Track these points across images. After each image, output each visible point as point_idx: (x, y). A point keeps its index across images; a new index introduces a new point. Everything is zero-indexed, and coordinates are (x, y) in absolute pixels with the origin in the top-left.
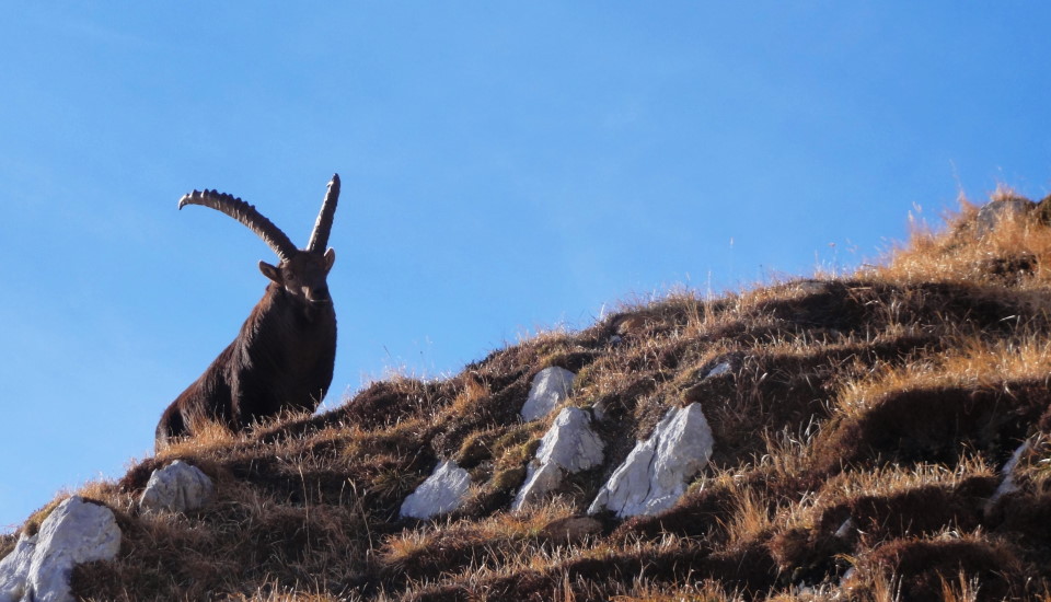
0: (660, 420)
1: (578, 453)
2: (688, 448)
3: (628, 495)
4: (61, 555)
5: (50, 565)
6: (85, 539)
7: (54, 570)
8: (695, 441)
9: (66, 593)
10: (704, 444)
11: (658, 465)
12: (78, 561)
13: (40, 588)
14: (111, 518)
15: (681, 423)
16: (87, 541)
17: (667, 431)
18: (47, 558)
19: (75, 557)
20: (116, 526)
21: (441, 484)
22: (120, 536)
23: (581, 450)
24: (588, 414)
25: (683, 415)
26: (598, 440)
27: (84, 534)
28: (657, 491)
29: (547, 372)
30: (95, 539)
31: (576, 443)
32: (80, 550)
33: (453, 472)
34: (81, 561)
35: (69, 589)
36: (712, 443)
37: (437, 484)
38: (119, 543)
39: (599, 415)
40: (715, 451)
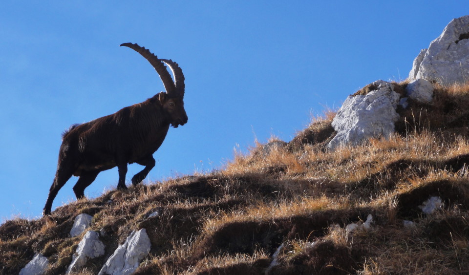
0: (128, 236)
1: (94, 250)
2: (140, 248)
3: (115, 268)
8: (143, 244)
10: (147, 246)
11: (127, 255)
15: (137, 237)
17: (131, 240)
21: (36, 264)
23: (95, 249)
24: (98, 233)
25: (138, 234)
26: (102, 245)
28: (127, 266)
29: (80, 216)
31: (93, 246)
33: (41, 258)
36: (150, 245)
37: (34, 263)
39: (102, 234)
40: (151, 249)
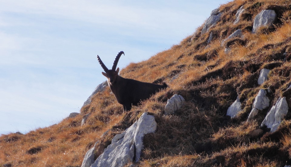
0: (277, 100)
1: (262, 104)
3: (269, 122)
4: (141, 132)
5: (139, 135)
6: (147, 126)
7: (139, 137)
8: (283, 109)
9: (142, 144)
11: (276, 114)
12: (145, 134)
13: (136, 142)
14: (154, 120)
15: (281, 103)
16: (148, 127)
17: (278, 104)
18: (138, 133)
19: (145, 132)
20: (155, 122)
21: (235, 106)
22: (156, 125)
27: (147, 125)
28: (275, 121)
29: (263, 70)
30: (150, 126)
32: (146, 130)
33: (238, 103)
34: (146, 133)
35: (143, 143)
37: (234, 106)
38: (156, 127)
